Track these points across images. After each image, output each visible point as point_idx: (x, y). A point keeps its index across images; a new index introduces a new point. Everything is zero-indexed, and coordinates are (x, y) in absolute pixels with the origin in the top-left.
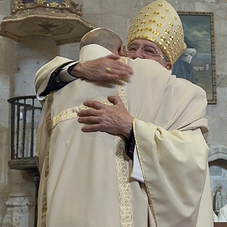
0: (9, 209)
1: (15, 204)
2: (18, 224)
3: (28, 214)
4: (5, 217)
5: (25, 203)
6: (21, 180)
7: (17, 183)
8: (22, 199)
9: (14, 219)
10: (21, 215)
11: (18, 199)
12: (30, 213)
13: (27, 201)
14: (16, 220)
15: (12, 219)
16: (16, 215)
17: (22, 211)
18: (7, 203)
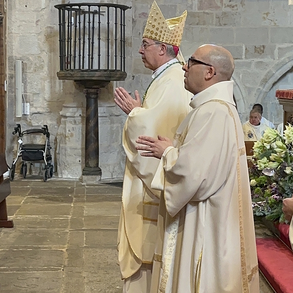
0: (63, 119)
1: (68, 114)
2: (72, 135)
3: (80, 125)
4: (60, 126)
5: (77, 114)
6: (73, 90)
7: (70, 93)
8: (75, 109)
9: (67, 130)
10: (74, 126)
11: (71, 110)
12: (83, 124)
13: (79, 112)
14: (69, 131)
15: (65, 129)
16: (69, 126)
17: (75, 122)
18: (61, 113)
